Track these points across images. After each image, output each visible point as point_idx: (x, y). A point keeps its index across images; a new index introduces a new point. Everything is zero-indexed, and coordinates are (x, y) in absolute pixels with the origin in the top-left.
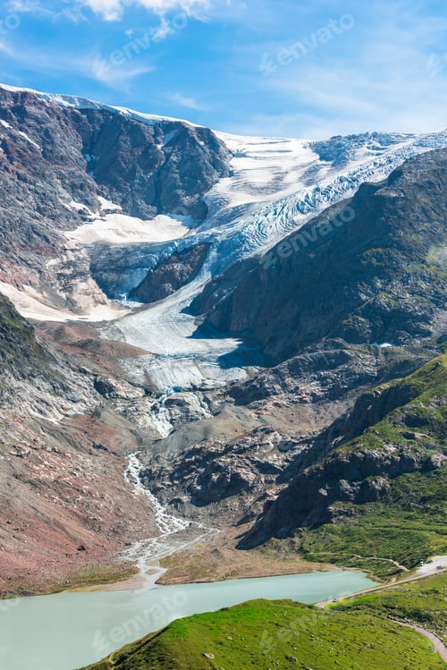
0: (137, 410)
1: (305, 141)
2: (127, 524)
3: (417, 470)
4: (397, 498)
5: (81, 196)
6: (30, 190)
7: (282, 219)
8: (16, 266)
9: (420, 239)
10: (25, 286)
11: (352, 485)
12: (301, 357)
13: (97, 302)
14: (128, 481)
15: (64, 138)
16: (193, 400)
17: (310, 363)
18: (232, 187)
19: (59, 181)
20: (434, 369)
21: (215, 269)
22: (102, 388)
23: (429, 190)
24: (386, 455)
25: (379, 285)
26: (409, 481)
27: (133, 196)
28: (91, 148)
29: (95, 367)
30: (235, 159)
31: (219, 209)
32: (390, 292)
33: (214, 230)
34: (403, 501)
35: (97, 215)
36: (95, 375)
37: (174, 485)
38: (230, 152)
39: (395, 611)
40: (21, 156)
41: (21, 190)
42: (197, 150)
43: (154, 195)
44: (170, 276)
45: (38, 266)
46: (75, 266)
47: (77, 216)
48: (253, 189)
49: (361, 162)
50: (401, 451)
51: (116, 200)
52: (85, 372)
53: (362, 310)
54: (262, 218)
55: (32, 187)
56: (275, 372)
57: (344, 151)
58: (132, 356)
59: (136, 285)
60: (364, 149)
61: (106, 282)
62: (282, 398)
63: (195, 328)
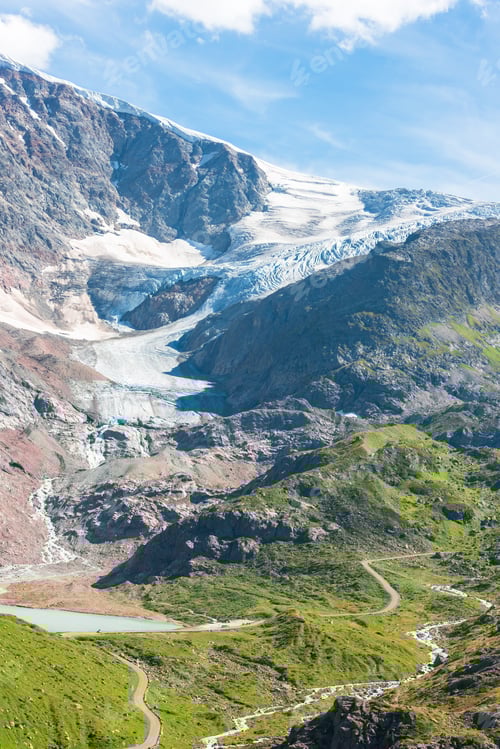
0: (72, 436)
1: (355, 187)
2: (9, 545)
3: (291, 539)
4: (261, 564)
5: (98, 205)
6: (43, 188)
7: (302, 266)
8: (8, 266)
9: (417, 310)
10: (13, 289)
11: (221, 543)
12: (257, 411)
13: (86, 319)
14: (31, 504)
15: (93, 140)
16: (134, 437)
17: (266, 420)
18: (262, 223)
19: (78, 185)
20: (353, 443)
21: (217, 306)
22: (41, 405)
23: (442, 260)
24: (264, 518)
25: (360, 350)
26: (279, 550)
27: (154, 214)
28: (122, 156)
29: (43, 383)
30: (273, 193)
31: (242, 243)
32: (370, 361)
33: (227, 265)
34: (265, 568)
35: (111, 228)
36: (38, 392)
37: (76, 516)
38: (270, 185)
39: (132, 651)
40: (42, 151)
41: (33, 187)
42: (233, 178)
43: (178, 216)
44: (168, 306)
45: (33, 270)
46: (72, 277)
47: (89, 225)
48: (284, 228)
49: (404, 221)
50: (282, 517)
51: (135, 215)
52: (28, 387)
53: (336, 374)
54: (280, 262)
55: (46, 186)
56: (227, 422)
57: (391, 205)
58: (86, 379)
59: (131, 309)
60: (413, 207)
61: (101, 300)
62: (226, 451)
63: (176, 364)
